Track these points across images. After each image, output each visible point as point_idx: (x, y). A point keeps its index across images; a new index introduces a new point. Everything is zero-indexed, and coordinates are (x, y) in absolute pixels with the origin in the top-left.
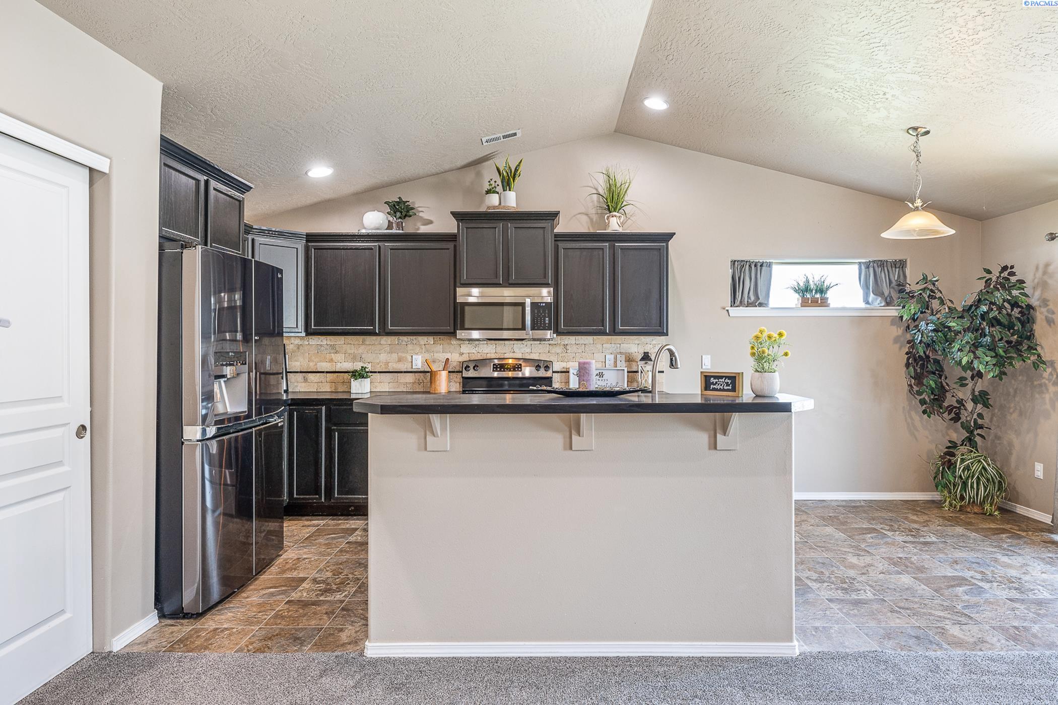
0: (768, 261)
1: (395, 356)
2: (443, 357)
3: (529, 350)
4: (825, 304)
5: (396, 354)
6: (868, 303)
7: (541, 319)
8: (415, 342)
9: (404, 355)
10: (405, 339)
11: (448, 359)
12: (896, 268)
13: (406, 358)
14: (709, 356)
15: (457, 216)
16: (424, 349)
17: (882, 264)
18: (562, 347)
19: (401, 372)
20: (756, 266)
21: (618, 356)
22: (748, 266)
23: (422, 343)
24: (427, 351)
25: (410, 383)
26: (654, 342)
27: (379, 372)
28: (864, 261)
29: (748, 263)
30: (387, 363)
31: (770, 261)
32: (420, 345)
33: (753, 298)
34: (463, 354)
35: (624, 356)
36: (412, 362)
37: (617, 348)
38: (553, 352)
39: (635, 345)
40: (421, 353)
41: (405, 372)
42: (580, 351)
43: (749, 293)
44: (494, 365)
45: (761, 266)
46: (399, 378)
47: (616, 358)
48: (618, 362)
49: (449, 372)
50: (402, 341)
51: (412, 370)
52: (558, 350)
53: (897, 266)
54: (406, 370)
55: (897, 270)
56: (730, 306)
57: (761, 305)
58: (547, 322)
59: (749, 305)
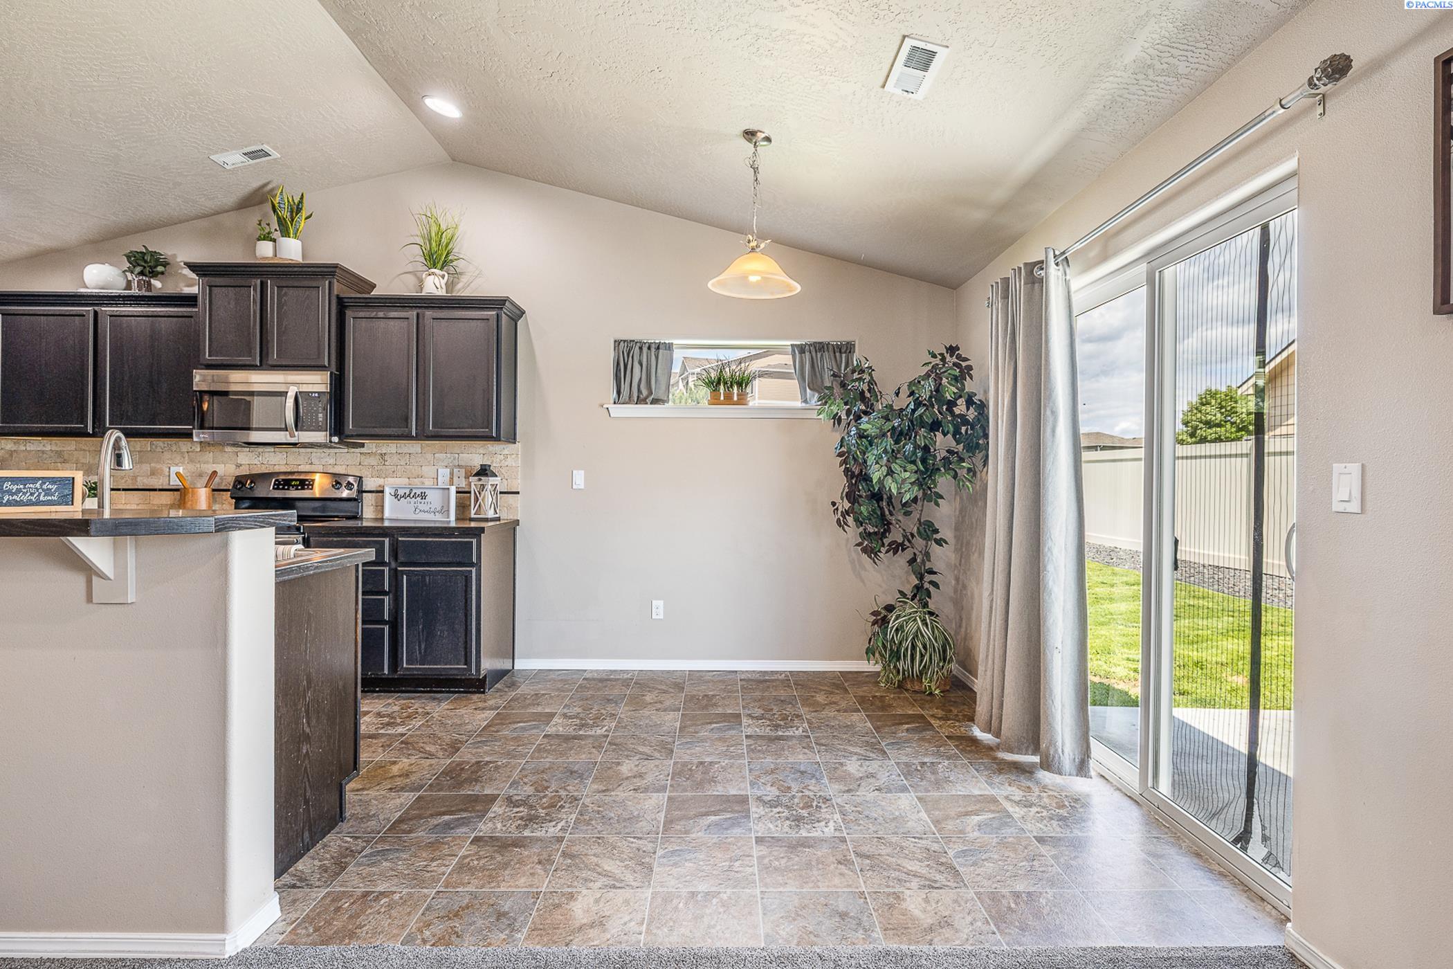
0: (667, 342)
1: (146, 467)
2: (209, 468)
3: (332, 461)
4: (744, 402)
5: (148, 465)
6: (805, 401)
7: (312, 416)
8: (174, 448)
9: (158, 466)
10: (160, 443)
11: (215, 473)
12: (840, 352)
13: (162, 470)
14: (582, 472)
15: (197, 269)
16: (187, 458)
17: (820, 347)
18: (378, 457)
19: (155, 490)
20: (649, 348)
21: (455, 470)
22: (637, 348)
23: (184, 449)
24: (191, 461)
25: (167, 505)
26: (506, 452)
27: (124, 490)
28: (799, 343)
29: (638, 344)
30: (135, 478)
31: (670, 342)
32: (182, 453)
33: (645, 392)
34: (241, 465)
35: (464, 470)
36: (169, 476)
37: (454, 459)
38: (366, 463)
39: (476, 454)
40: (183, 463)
41: (160, 490)
42: (403, 463)
43: (639, 386)
44: (276, 481)
45: (658, 348)
46: (151, 498)
47: (452, 474)
48: (455, 479)
49: (214, 490)
50: (156, 447)
51: (170, 487)
52: (373, 461)
53: (843, 351)
54: (161, 487)
55: (844, 355)
56: (613, 402)
57: (655, 402)
58: (321, 419)
59: (641, 401)
